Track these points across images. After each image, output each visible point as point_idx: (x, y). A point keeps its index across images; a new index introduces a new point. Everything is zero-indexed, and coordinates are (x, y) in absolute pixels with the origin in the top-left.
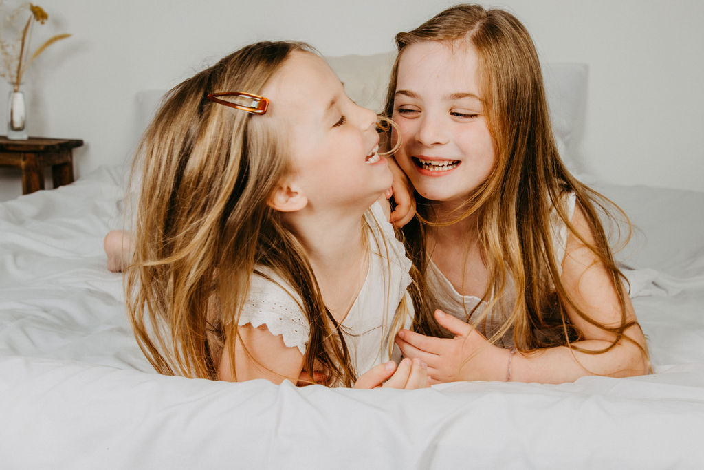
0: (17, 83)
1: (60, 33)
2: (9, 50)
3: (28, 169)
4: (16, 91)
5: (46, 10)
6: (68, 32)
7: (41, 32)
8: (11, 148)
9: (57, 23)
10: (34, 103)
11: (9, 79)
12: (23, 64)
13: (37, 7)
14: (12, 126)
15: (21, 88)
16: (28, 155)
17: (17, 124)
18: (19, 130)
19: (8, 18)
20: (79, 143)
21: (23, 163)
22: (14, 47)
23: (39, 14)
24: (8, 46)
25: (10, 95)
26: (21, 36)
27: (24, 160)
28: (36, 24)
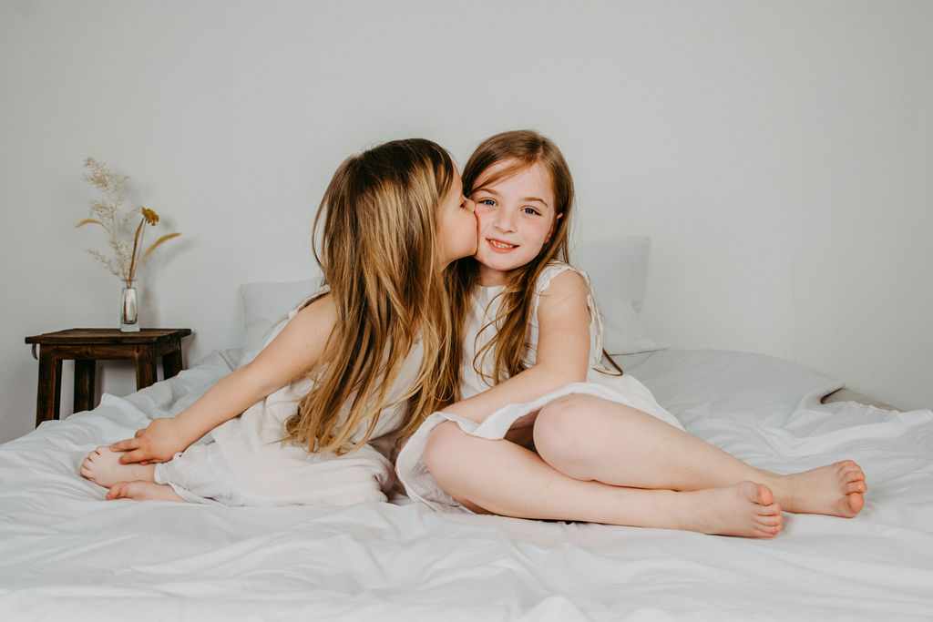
0: (130, 281)
1: (170, 232)
2: (123, 250)
3: (141, 359)
4: (128, 288)
5: (157, 213)
6: (177, 232)
7: (152, 233)
8: (125, 341)
9: (167, 224)
10: (146, 297)
11: (122, 277)
12: (135, 262)
13: (148, 210)
14: (125, 320)
15: (134, 284)
16: (141, 347)
17: (130, 317)
18: (132, 323)
19: (122, 222)
20: (187, 332)
21: (137, 355)
22: (127, 247)
23: (151, 217)
24: (122, 246)
25: (123, 292)
26: (134, 238)
27: (137, 352)
28: (149, 225)
